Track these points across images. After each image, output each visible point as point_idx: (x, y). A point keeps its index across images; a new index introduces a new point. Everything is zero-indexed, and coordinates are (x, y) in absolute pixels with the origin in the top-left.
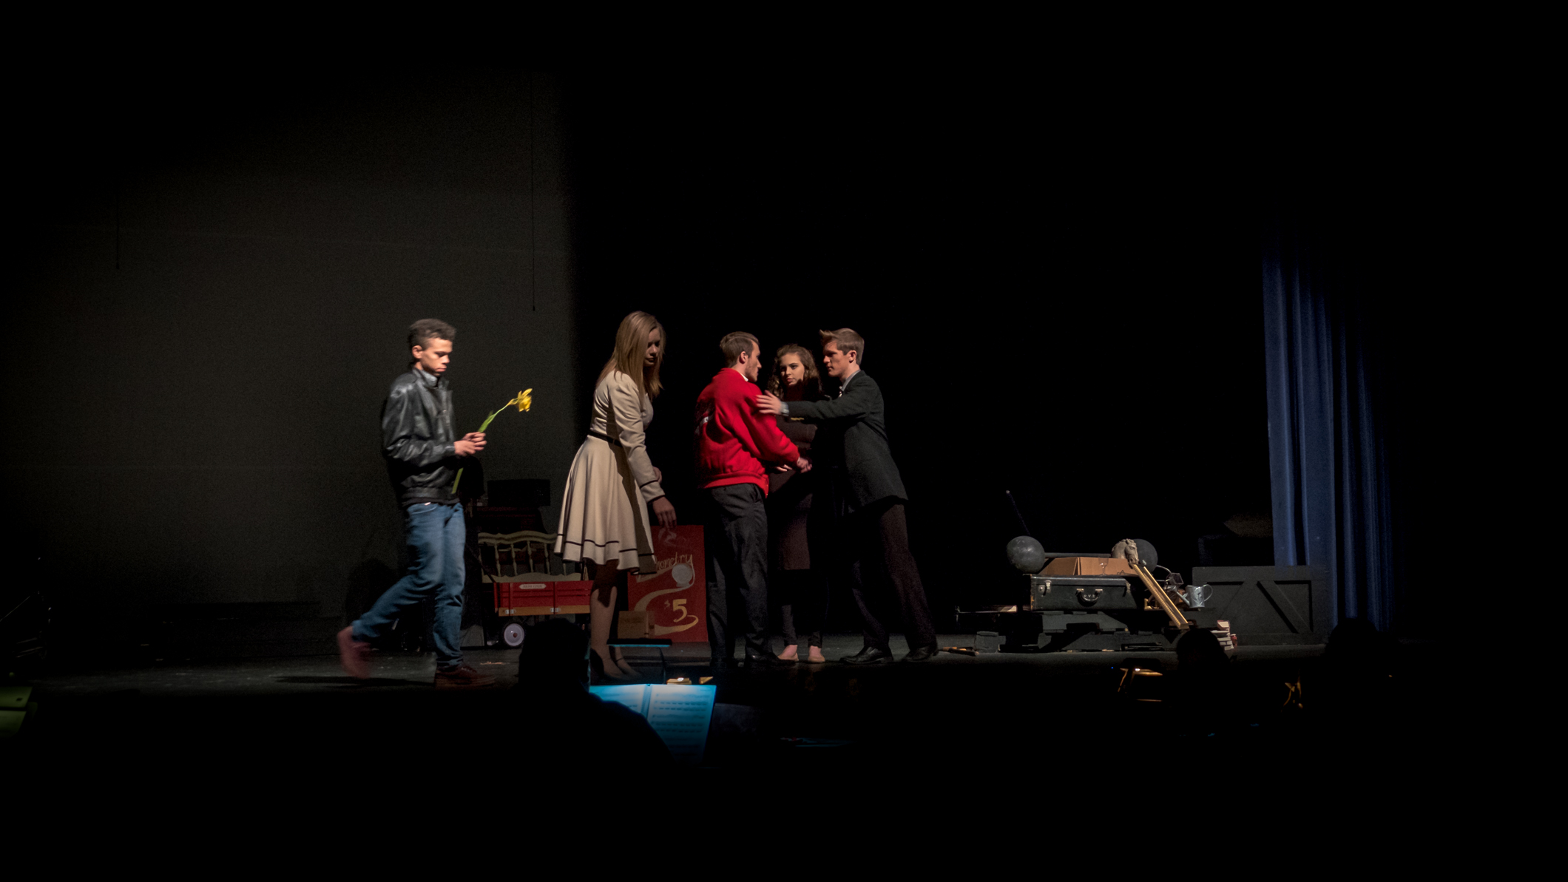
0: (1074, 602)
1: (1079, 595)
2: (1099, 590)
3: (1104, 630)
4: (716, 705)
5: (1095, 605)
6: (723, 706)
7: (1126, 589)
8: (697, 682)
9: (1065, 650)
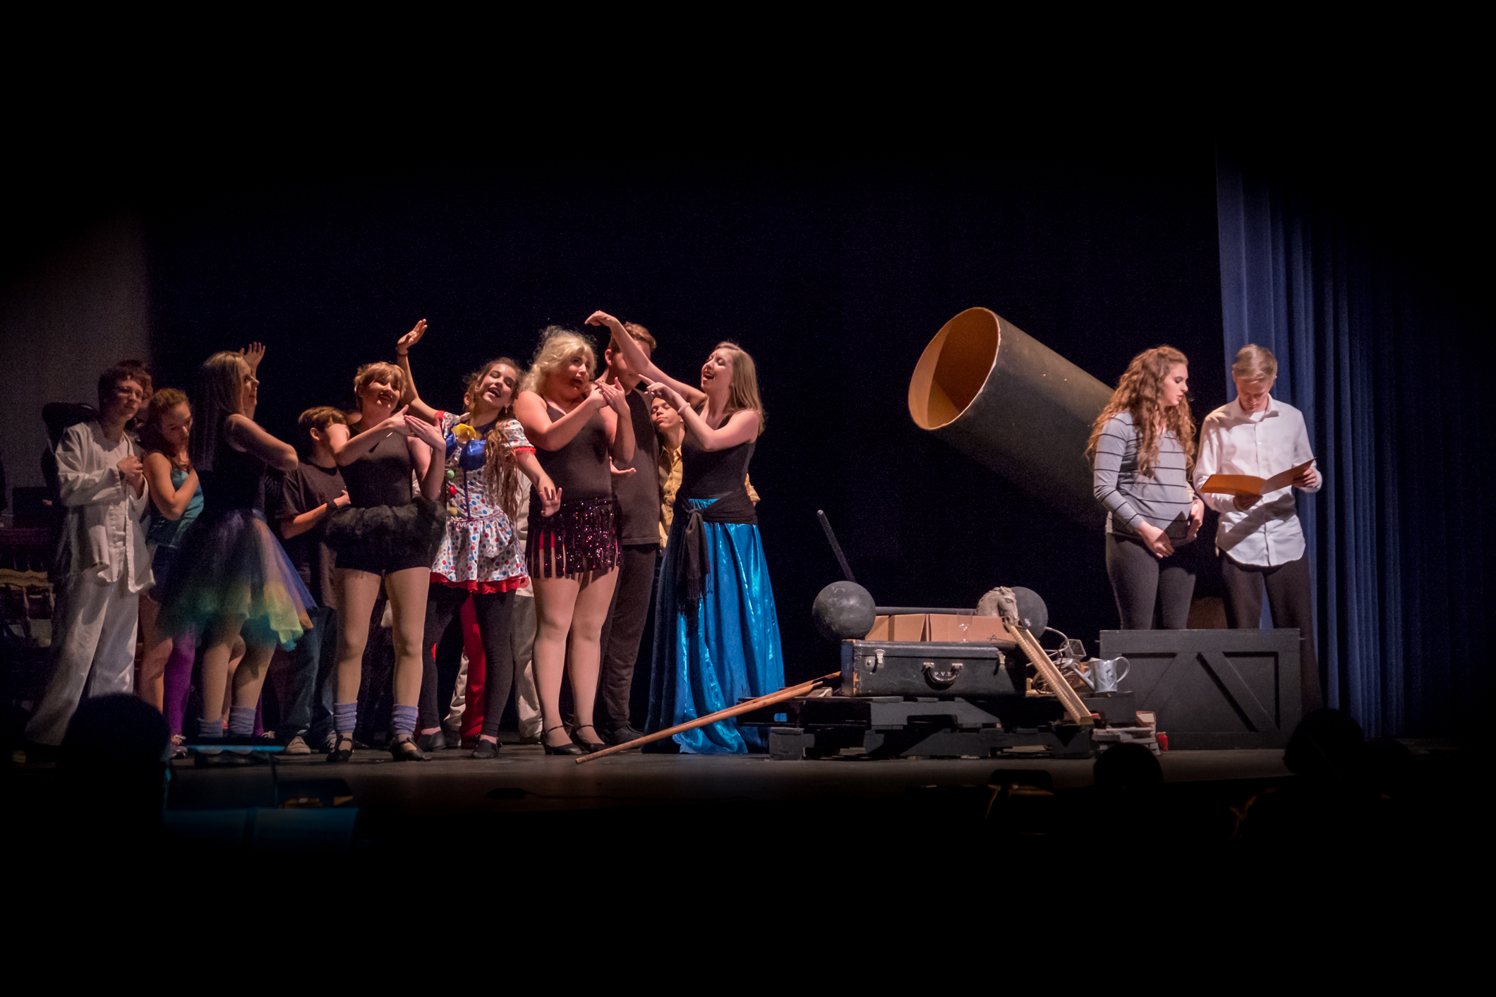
0: (918, 682)
1: (927, 673)
2: (957, 665)
3: (964, 726)
5: (950, 688)
7: (998, 664)
8: (331, 806)
9: (905, 757)
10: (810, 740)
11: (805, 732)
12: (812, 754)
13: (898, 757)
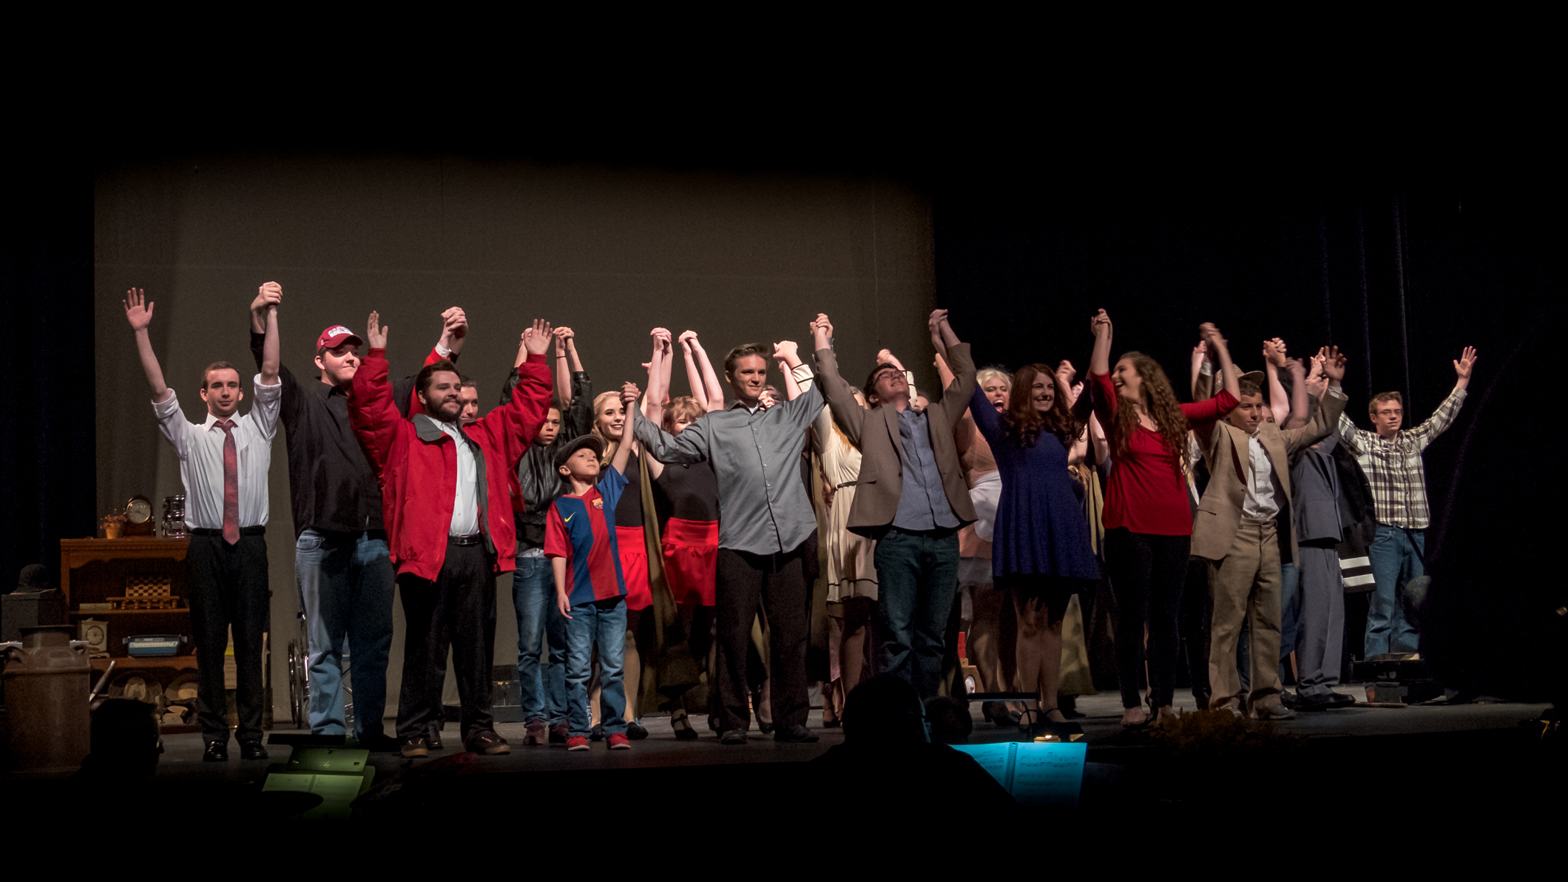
4: (1088, 763)
6: (1095, 765)
8: (1067, 740)
9: (1477, 702)
10: (1404, 691)
11: (1400, 685)
12: (1409, 700)
13: (1471, 703)
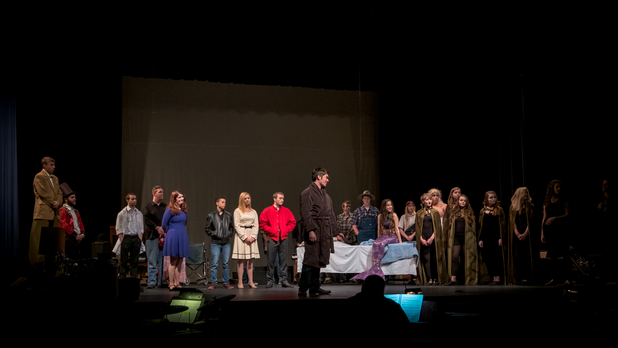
4: (424, 301)
6: (426, 302)
8: (417, 294)
